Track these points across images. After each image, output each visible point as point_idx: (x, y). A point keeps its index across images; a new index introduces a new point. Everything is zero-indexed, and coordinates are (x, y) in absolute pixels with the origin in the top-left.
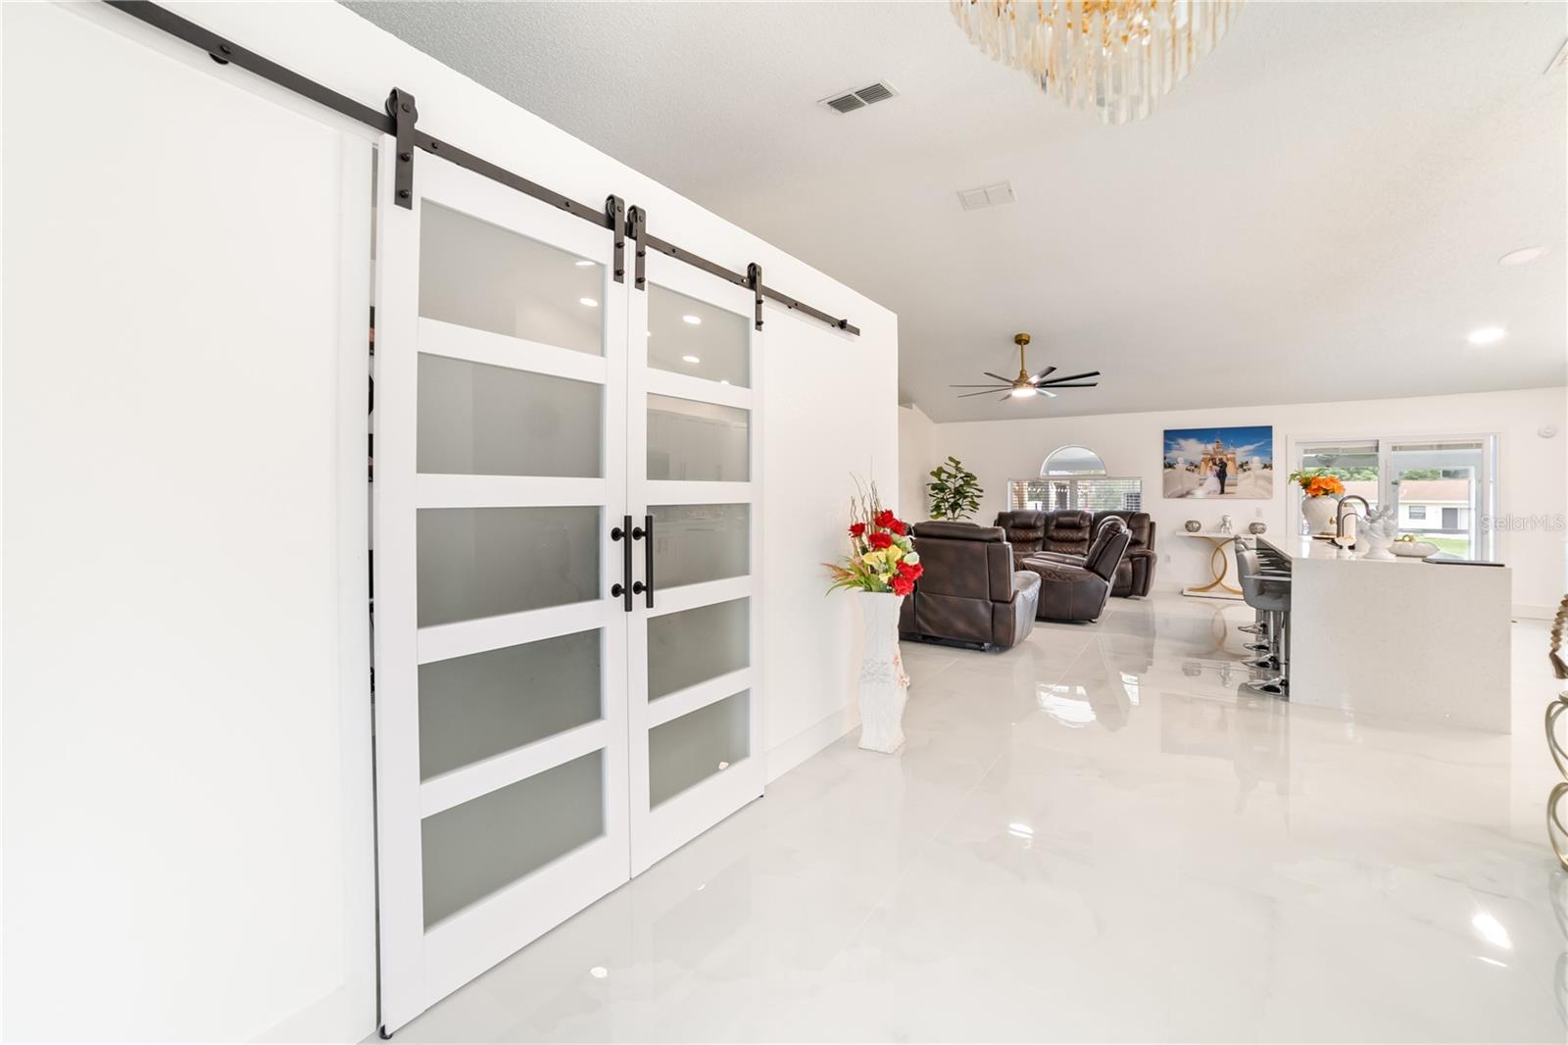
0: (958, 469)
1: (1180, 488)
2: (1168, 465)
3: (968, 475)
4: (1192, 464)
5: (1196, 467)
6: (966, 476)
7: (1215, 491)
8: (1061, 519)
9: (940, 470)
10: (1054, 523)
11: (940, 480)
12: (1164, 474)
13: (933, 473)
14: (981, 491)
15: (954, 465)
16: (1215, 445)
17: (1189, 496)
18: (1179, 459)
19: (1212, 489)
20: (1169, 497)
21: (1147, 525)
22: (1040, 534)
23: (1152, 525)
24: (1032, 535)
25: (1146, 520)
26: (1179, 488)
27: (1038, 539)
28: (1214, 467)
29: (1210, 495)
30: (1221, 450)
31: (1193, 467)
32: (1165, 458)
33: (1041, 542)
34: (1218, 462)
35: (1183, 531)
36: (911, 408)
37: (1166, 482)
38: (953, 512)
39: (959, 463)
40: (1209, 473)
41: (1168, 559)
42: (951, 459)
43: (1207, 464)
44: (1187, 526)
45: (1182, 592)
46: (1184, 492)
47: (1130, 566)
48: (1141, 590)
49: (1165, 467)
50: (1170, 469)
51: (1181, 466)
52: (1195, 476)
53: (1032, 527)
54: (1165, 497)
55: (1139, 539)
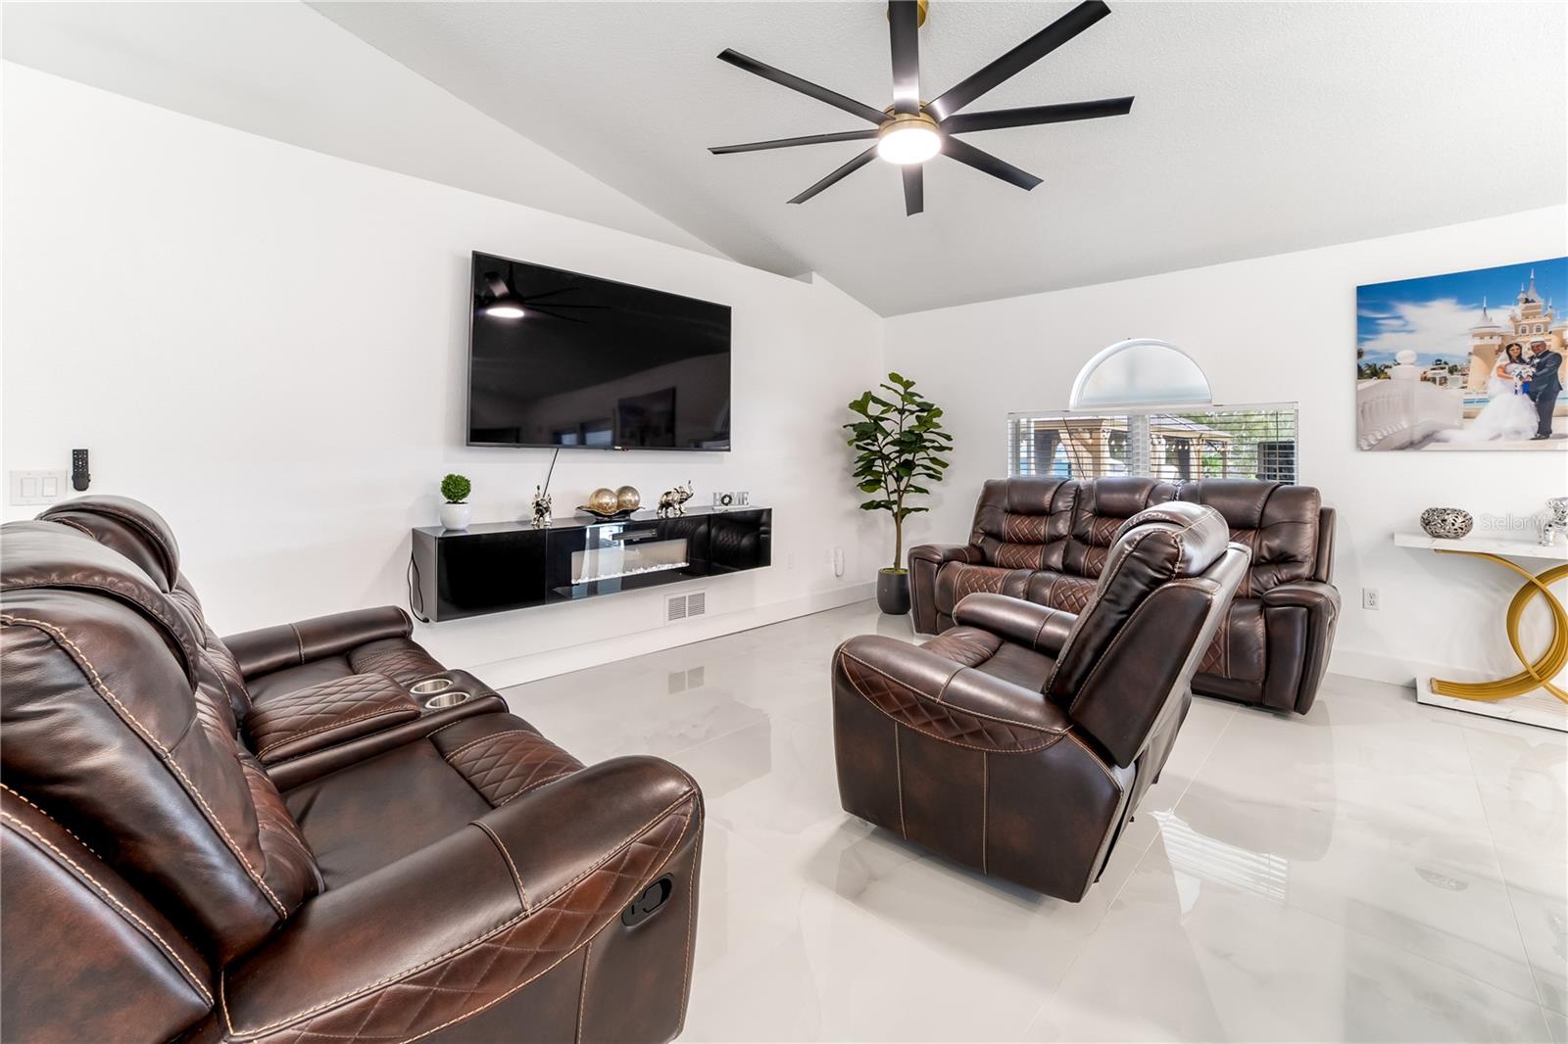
0: (908, 397)
1: (1405, 424)
2: (1370, 371)
3: (925, 407)
4: (1439, 363)
5: (1453, 370)
6: (922, 411)
7: (1518, 432)
8: (1105, 497)
9: (869, 397)
10: (1092, 505)
11: (870, 417)
12: (1358, 393)
13: (853, 406)
14: (949, 438)
15: (901, 390)
16: (1518, 310)
17: (1432, 446)
18: (1399, 357)
19: (1509, 424)
20: (1372, 448)
21: (1310, 515)
22: (1063, 527)
23: (1325, 517)
24: (1043, 529)
25: (1309, 505)
26: (1404, 426)
27: (1056, 539)
28: (1517, 368)
29: (1500, 443)
30: (1540, 320)
31: (1444, 371)
32: (1360, 354)
33: (1063, 545)
34: (1527, 354)
35: (1417, 534)
36: (810, 282)
37: (1364, 412)
38: (898, 479)
39: (908, 384)
40: (1495, 384)
41: (1370, 600)
42: (894, 377)
43: (1489, 365)
44: (1426, 523)
45: (1412, 688)
46: (1417, 436)
47: (1260, 627)
48: (1290, 694)
49: (1361, 374)
50: (1374, 382)
51: (1406, 372)
52: (1453, 392)
53: (1047, 513)
54: (1359, 448)
55: (1291, 551)
